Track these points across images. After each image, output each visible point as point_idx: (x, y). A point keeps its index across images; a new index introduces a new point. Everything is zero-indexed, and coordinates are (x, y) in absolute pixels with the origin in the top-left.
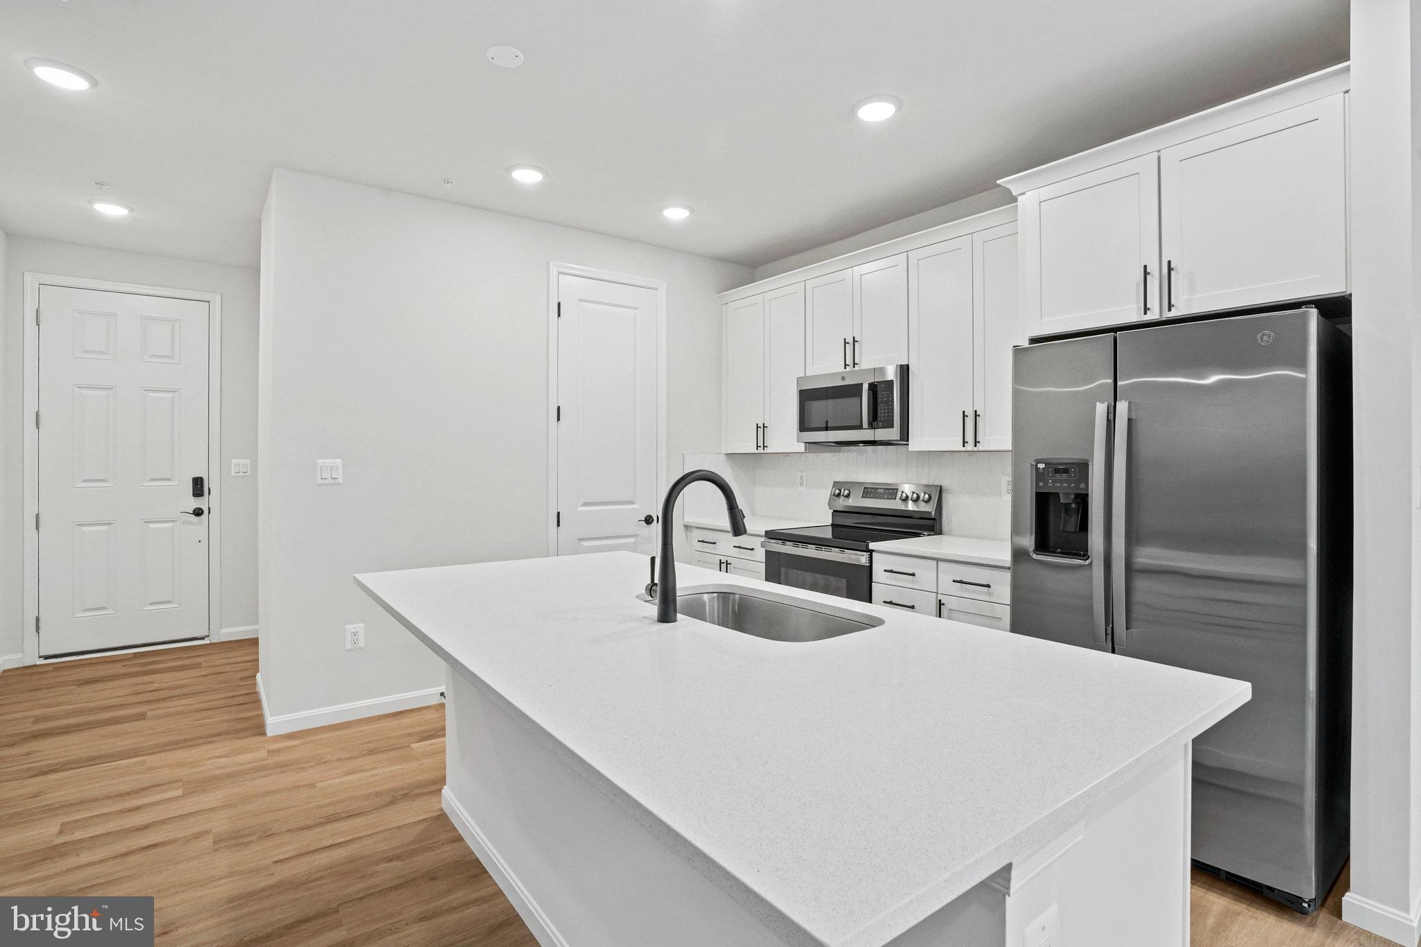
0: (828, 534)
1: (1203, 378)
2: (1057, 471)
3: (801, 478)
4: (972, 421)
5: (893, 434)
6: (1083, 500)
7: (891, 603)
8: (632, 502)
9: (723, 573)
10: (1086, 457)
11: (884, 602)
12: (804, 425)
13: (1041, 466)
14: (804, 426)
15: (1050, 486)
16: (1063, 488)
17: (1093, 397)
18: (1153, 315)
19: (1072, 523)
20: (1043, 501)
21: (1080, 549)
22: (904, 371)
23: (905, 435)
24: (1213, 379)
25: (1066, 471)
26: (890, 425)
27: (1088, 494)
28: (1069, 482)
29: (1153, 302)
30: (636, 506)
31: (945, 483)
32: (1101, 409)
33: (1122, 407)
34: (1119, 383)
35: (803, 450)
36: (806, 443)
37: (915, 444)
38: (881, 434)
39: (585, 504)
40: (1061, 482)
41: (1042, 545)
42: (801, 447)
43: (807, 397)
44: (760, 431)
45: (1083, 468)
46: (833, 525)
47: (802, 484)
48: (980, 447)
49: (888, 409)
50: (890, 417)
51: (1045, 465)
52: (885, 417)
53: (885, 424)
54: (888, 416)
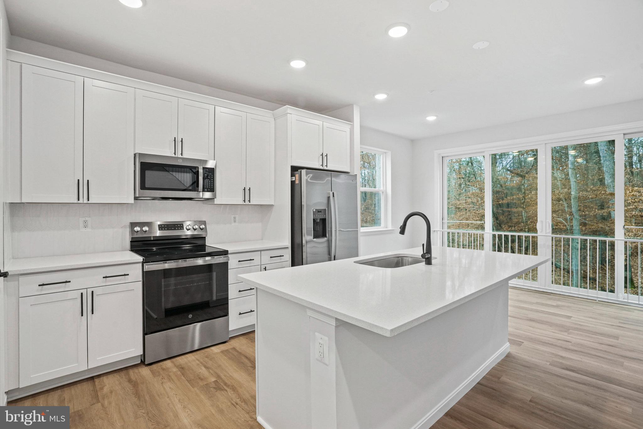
2: (319, 212)
4: (248, 192)
15: (317, 216)
18: (323, 168)
26: (212, 190)
27: (326, 219)
40: (320, 215)
49: (211, 182)
50: (212, 186)
51: (316, 209)
52: (209, 186)
53: (209, 190)
54: (211, 186)
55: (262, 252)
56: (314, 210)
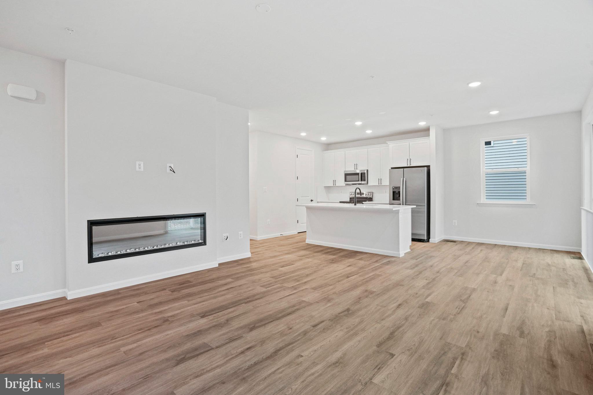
2: (396, 188)
3: (341, 191)
4: (380, 180)
5: (366, 182)
6: (399, 192)
8: (309, 197)
10: (400, 186)
13: (393, 187)
14: (346, 181)
15: (395, 190)
16: (397, 191)
17: (400, 177)
18: (408, 166)
19: (398, 196)
20: (394, 192)
21: (399, 200)
22: (367, 170)
23: (368, 183)
26: (365, 181)
29: (408, 164)
30: (309, 198)
31: (373, 192)
32: (401, 179)
33: (404, 179)
34: (404, 175)
35: (345, 185)
37: (369, 184)
38: (363, 182)
39: (301, 197)
41: (394, 199)
43: (346, 175)
44: (334, 182)
45: (399, 187)
46: (350, 201)
47: (341, 193)
48: (382, 185)
49: (365, 178)
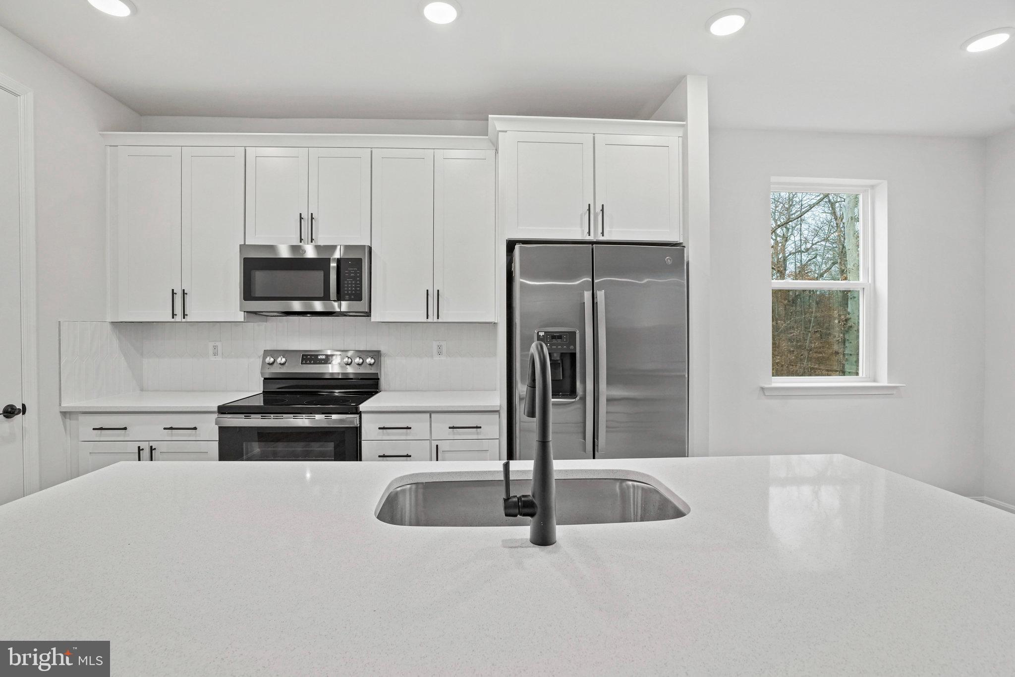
0: (260, 402)
1: (642, 281)
2: (553, 337)
3: (215, 347)
5: (358, 306)
7: (384, 456)
9: (146, 463)
11: (379, 456)
12: (248, 294)
16: (558, 349)
17: (582, 287)
18: (592, 238)
19: (557, 374)
22: (370, 251)
23: (367, 310)
24: (646, 281)
25: (560, 337)
26: (357, 298)
27: (576, 353)
28: (562, 345)
29: (593, 229)
32: (587, 295)
33: (600, 295)
34: (596, 281)
36: (245, 312)
37: (375, 317)
38: (343, 307)
40: (557, 345)
42: (241, 317)
43: (251, 266)
44: (178, 298)
45: (572, 335)
46: (265, 393)
47: (215, 354)
49: (356, 284)
50: (358, 291)
51: (545, 332)
52: (352, 290)
53: (352, 297)
54: (356, 290)
55: (433, 415)
56: (542, 334)
